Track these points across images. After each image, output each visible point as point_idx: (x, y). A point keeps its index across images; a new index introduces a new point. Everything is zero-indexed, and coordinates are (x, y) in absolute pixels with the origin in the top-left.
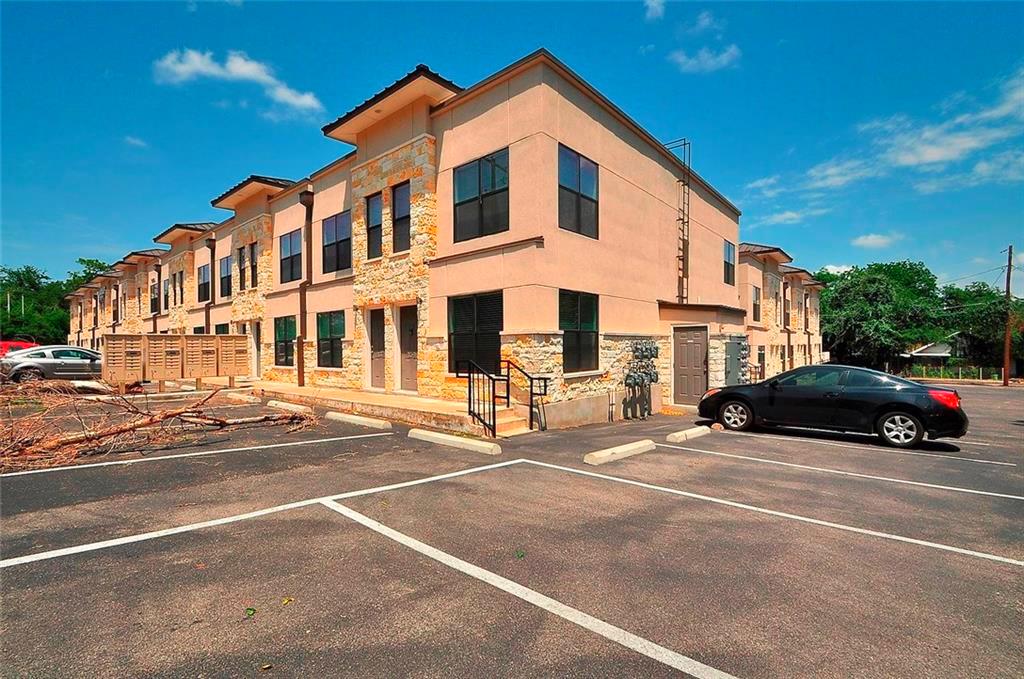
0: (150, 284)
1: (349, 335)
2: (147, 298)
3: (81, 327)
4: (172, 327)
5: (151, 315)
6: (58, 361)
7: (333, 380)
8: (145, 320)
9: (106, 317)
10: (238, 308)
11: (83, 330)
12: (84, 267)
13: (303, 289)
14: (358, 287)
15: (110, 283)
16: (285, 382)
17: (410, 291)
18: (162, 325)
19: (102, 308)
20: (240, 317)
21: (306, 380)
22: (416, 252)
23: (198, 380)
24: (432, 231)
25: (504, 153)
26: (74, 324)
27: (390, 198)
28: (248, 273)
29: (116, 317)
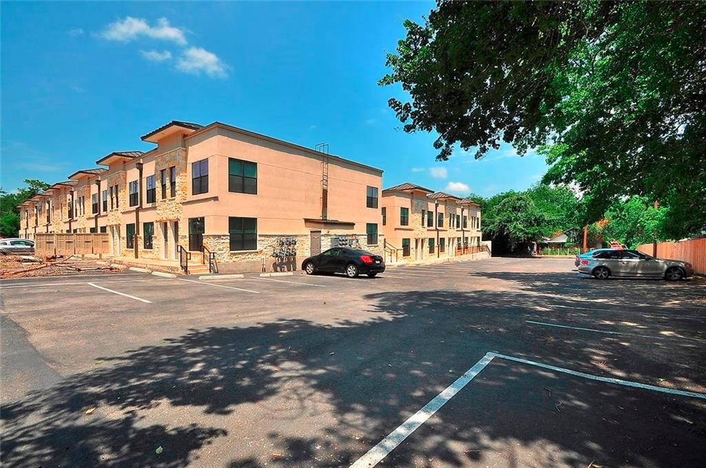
0: (68, 201)
1: (155, 234)
2: (66, 210)
3: (27, 226)
4: (79, 227)
5: (68, 220)
6: (13, 247)
7: (149, 255)
8: (65, 223)
9: (43, 220)
10: (110, 218)
11: (29, 227)
12: (29, 185)
13: (137, 211)
14: (159, 212)
15: (45, 199)
16: (130, 257)
17: (176, 215)
18: (74, 226)
19: (40, 214)
20: (111, 223)
21: (139, 255)
22: (178, 198)
23: (83, 255)
24: (184, 189)
25: (206, 160)
26: (23, 224)
27: (169, 172)
28: (115, 200)
29: (48, 220)
